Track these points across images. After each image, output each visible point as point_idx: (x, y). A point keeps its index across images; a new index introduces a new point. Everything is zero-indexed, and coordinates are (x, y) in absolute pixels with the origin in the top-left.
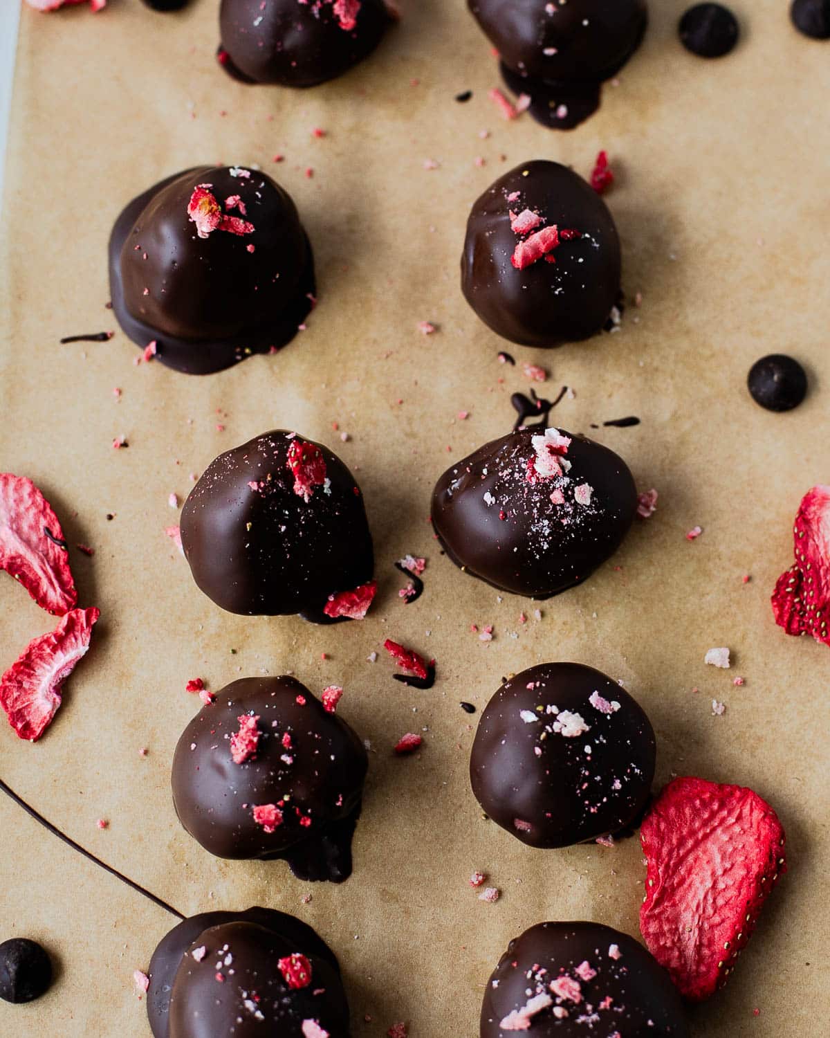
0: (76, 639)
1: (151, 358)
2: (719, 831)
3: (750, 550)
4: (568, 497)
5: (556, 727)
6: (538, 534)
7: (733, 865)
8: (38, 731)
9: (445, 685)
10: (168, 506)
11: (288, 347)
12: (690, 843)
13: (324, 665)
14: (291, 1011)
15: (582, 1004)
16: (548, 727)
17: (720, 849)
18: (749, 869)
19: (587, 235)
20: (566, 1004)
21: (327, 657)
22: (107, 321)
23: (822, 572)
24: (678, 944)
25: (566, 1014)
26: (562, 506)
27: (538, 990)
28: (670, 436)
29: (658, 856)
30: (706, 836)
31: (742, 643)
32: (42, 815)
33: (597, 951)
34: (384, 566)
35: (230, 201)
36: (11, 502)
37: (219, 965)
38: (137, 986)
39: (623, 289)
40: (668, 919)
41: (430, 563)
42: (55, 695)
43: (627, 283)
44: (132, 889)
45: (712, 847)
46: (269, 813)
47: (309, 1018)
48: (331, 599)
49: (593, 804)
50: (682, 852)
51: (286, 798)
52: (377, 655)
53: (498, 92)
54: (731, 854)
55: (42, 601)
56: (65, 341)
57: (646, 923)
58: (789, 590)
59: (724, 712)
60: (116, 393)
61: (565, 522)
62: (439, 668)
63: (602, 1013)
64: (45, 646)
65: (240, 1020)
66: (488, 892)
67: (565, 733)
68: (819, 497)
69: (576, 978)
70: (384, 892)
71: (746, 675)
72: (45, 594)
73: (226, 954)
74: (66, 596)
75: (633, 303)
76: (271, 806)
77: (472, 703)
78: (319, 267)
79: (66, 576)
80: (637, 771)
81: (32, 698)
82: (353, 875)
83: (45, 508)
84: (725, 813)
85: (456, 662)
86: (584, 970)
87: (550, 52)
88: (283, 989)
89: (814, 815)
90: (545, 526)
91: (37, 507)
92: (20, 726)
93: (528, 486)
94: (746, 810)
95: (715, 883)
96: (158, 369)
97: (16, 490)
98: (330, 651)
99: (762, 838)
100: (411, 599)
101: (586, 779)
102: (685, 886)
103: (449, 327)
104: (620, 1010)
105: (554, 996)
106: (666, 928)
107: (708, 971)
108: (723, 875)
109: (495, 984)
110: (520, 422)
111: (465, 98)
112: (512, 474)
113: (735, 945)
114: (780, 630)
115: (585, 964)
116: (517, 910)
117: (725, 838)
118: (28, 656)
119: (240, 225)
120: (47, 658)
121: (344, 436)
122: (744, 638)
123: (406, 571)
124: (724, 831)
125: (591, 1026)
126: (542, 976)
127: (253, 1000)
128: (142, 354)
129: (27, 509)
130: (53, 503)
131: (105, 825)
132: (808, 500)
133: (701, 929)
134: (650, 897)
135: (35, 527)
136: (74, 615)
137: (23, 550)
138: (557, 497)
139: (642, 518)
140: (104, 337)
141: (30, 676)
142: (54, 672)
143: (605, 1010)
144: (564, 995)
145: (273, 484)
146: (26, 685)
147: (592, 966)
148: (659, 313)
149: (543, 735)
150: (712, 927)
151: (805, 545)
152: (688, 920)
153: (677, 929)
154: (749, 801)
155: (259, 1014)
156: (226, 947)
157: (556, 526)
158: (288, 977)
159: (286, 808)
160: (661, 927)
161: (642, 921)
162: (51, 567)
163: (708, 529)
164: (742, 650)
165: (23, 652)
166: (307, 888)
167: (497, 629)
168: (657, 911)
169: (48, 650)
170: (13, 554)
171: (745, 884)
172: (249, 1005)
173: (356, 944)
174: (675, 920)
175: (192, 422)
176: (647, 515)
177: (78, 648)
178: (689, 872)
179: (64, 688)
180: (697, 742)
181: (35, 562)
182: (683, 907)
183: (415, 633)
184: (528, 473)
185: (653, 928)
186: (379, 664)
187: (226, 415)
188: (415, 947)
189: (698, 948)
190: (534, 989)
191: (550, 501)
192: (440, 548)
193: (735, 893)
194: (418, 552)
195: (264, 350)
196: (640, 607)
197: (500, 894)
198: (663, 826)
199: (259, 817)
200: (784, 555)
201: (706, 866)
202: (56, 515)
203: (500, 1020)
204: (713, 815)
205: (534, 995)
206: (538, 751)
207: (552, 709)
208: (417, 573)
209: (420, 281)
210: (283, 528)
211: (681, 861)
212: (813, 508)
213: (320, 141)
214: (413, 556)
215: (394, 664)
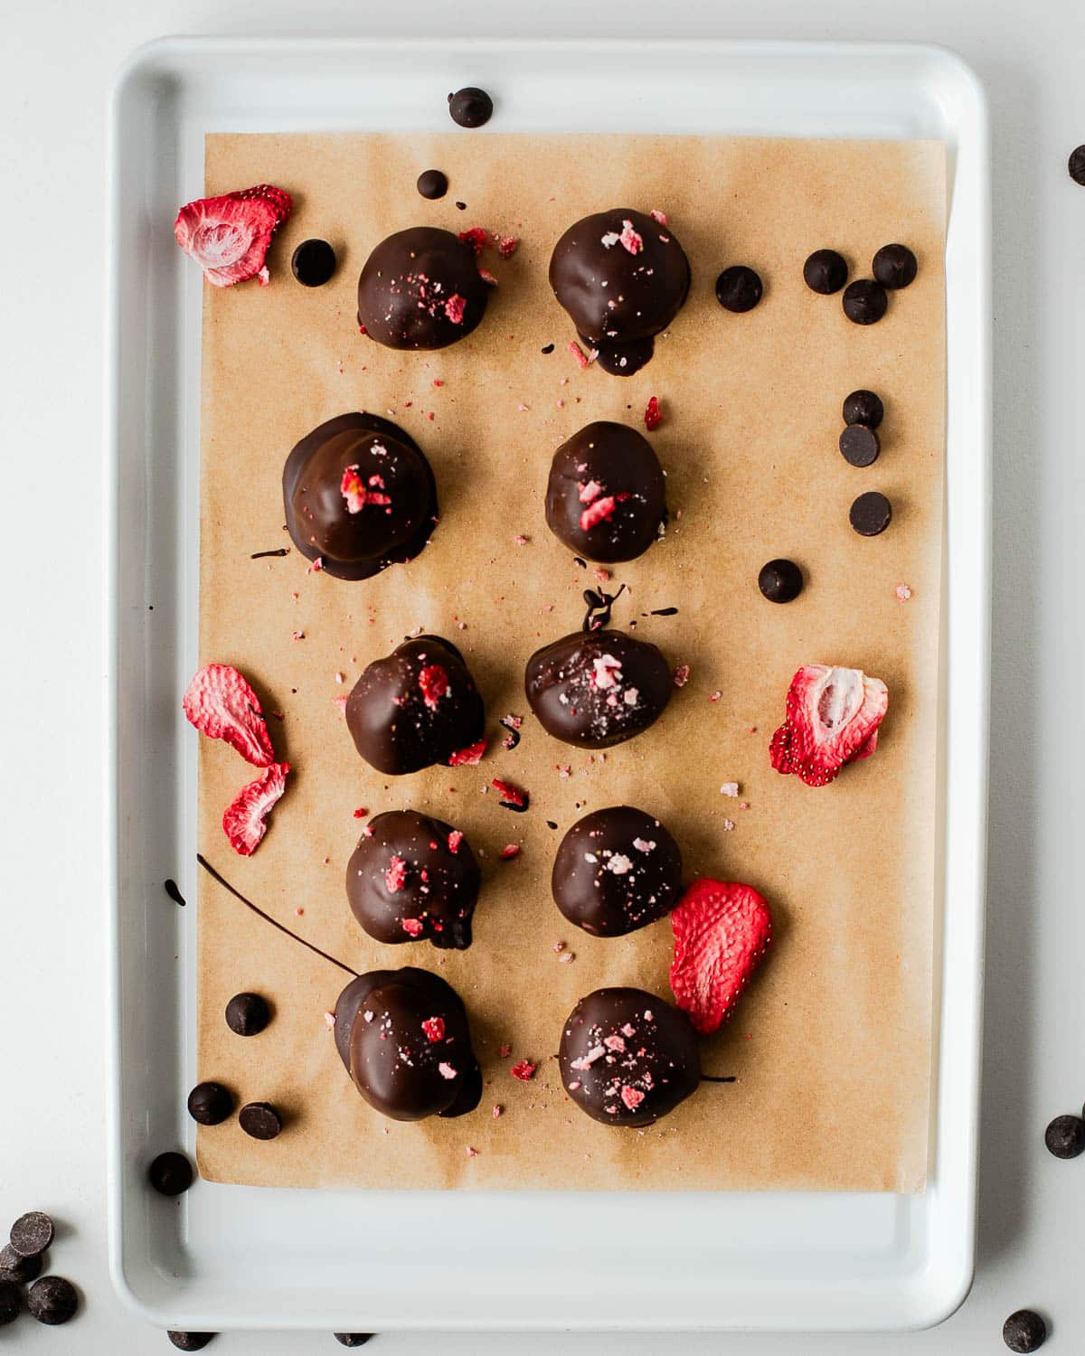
0: (275, 784)
1: (317, 569)
2: (726, 916)
3: (756, 708)
4: (620, 699)
5: (610, 866)
6: (598, 727)
7: (734, 942)
8: (252, 849)
9: (536, 809)
10: (336, 682)
11: (419, 557)
12: (705, 925)
13: (450, 795)
14: (431, 1058)
15: (626, 1053)
16: (604, 867)
17: (726, 930)
18: (745, 946)
19: (637, 496)
20: (614, 1054)
21: (452, 790)
22: (284, 541)
23: (805, 735)
24: (696, 995)
25: (615, 1060)
26: (616, 707)
27: (596, 1043)
28: (700, 623)
29: (683, 936)
30: (717, 920)
31: (748, 778)
32: (257, 907)
33: (637, 1015)
34: (492, 722)
35: (373, 481)
36: (223, 687)
37: (383, 1027)
38: (328, 1022)
39: (668, 506)
40: (689, 979)
41: (524, 721)
42: (262, 825)
43: (671, 503)
44: (321, 957)
45: (721, 929)
46: (414, 926)
47: (443, 1062)
48: (454, 755)
49: (635, 915)
50: (700, 932)
51: (425, 914)
52: (488, 788)
53: (575, 344)
54: (734, 934)
55: (250, 759)
56: (255, 557)
57: (674, 980)
58: (782, 743)
59: (733, 829)
60: (294, 597)
61: (618, 717)
62: (531, 797)
63: (639, 1059)
64: (253, 791)
65: (397, 1067)
66: (566, 957)
67: (616, 871)
68: (805, 677)
69: (621, 1035)
70: (494, 956)
71: (750, 801)
72: (251, 754)
73: (387, 1018)
74: (267, 755)
75: (675, 517)
76: (415, 921)
77: (556, 822)
78: (440, 492)
79: (266, 740)
80: (667, 888)
81: (246, 826)
82: (473, 944)
83: (247, 690)
84: (730, 904)
85: (544, 792)
86: (628, 1030)
87: (612, 334)
88: (426, 1043)
89: (794, 900)
90: (604, 721)
91: (242, 689)
92: (238, 846)
93: (592, 691)
94: (746, 901)
95: (722, 954)
96: (324, 577)
97: (226, 677)
98: (455, 786)
99: (756, 923)
100: (511, 747)
101: (630, 899)
102: (702, 955)
103: (538, 539)
104: (651, 1057)
105: (607, 1048)
106: (687, 984)
107: (716, 1014)
108: (728, 949)
109: (568, 1033)
110: (590, 613)
111: (549, 350)
112: (580, 682)
113: (733, 997)
114: (775, 771)
115: (628, 1025)
116: (585, 967)
117: (730, 922)
118: (242, 799)
119: (380, 499)
120: (256, 799)
121: (461, 626)
122: (749, 774)
123: (507, 726)
124: (729, 917)
125: (631, 1068)
126: (599, 1033)
127: (406, 1054)
128: (311, 565)
129: (235, 691)
130: (253, 684)
131: (301, 912)
132: (798, 677)
133: (711, 986)
134: (677, 964)
135: (241, 704)
136: (272, 769)
137: (234, 723)
138: (612, 701)
139: (678, 687)
140: (283, 553)
141: (243, 811)
142: (261, 808)
143: (641, 1057)
144: (613, 1047)
145: (410, 700)
146: (241, 817)
147: (633, 1027)
148: (694, 524)
149: (601, 873)
150: (719, 984)
151: (794, 714)
152: (703, 979)
153: (695, 985)
154: (748, 896)
155: (410, 1063)
156: (387, 1014)
157: (611, 721)
158: (429, 1036)
159: (424, 921)
160: (684, 984)
161: (671, 979)
162: (255, 735)
163: (725, 693)
164: (747, 783)
165: (239, 796)
166: (441, 953)
167: (572, 768)
168: (681, 973)
169: (256, 794)
170: (227, 725)
171: (742, 957)
172: (403, 1056)
173: (476, 991)
174: (694, 979)
175: (350, 617)
176: (681, 685)
177: (277, 791)
178: (704, 945)
179: (268, 820)
180: (713, 850)
181: (243, 733)
182: (699, 970)
183: (514, 772)
184: (591, 682)
185: (678, 984)
186: (489, 795)
187: (375, 611)
188: (516, 993)
189: (709, 999)
190: (593, 1042)
191: (606, 704)
192: (531, 710)
193: (736, 962)
194: (516, 712)
195: (402, 561)
196: (674, 752)
197: (574, 956)
198: (686, 915)
199: (407, 927)
200: (780, 712)
201: (716, 943)
202: (256, 694)
203: (572, 1062)
204: (722, 905)
205: (594, 1047)
206: (597, 883)
207: (607, 853)
208: (515, 729)
209: (516, 502)
210: (418, 725)
211: (699, 938)
212: (800, 686)
213: (438, 388)
214: (512, 715)
215: (500, 795)
